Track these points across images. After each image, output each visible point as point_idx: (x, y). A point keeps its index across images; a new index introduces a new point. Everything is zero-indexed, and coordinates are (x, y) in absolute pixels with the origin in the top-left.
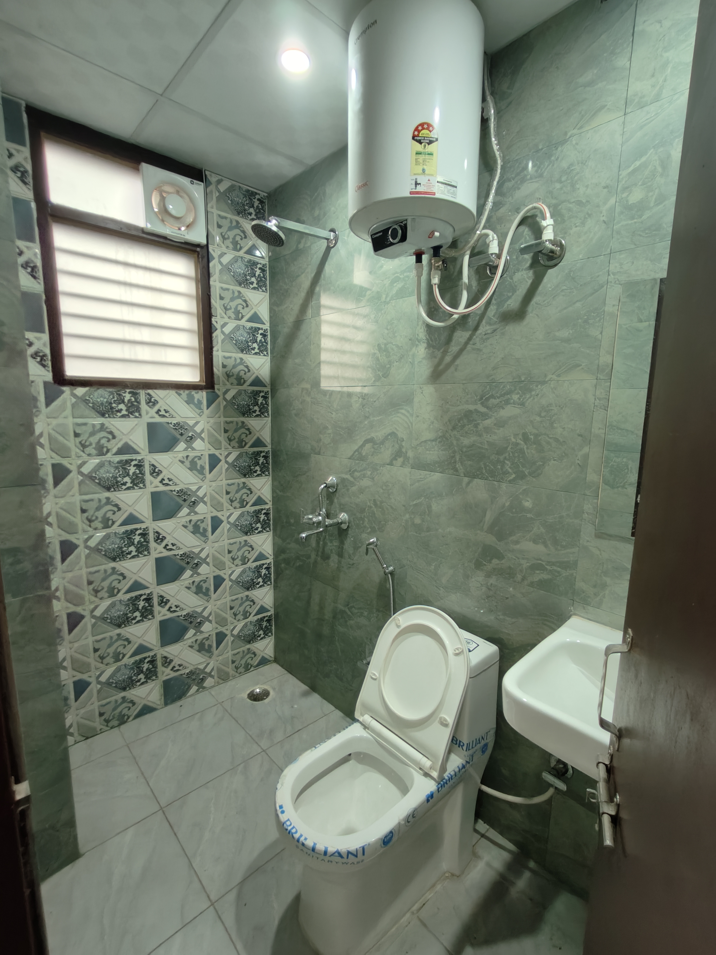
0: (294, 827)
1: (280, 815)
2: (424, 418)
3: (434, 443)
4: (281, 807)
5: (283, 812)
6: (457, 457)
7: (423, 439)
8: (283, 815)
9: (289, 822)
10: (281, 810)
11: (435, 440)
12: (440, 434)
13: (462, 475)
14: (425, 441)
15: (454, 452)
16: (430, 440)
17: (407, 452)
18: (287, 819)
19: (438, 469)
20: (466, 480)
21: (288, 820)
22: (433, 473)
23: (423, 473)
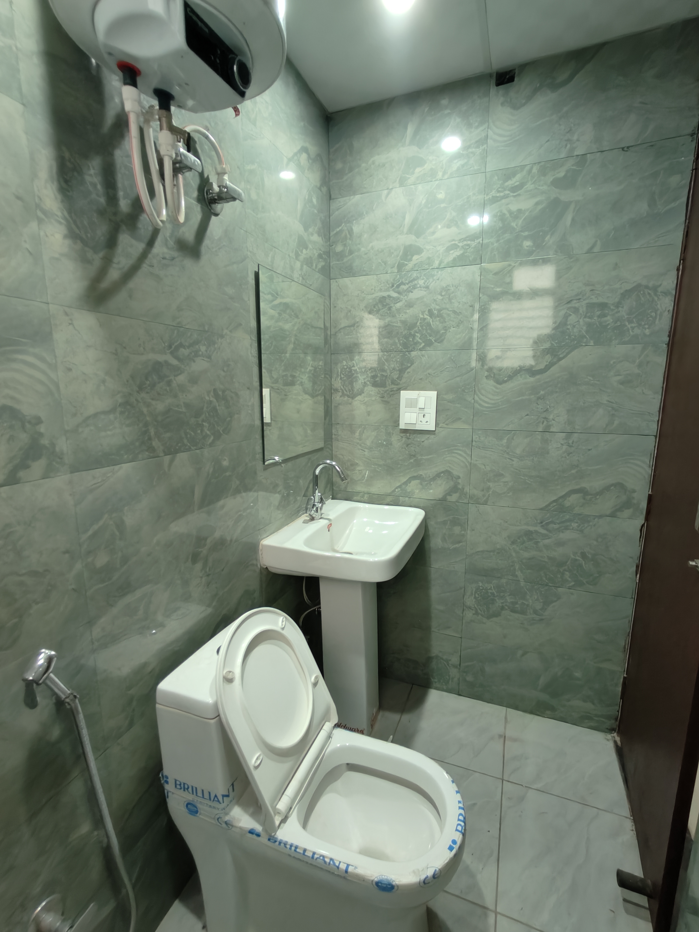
0: (459, 820)
1: (459, 842)
2: (84, 374)
3: (111, 416)
4: (451, 848)
5: (454, 842)
6: (152, 431)
7: (91, 411)
8: (456, 840)
9: (458, 828)
10: (454, 846)
11: (113, 410)
12: (120, 400)
13: (162, 454)
14: (95, 415)
15: (146, 425)
16: (104, 413)
17: (53, 445)
18: (457, 832)
19: (126, 457)
20: (167, 458)
21: (457, 830)
22: (117, 467)
23: (98, 472)
